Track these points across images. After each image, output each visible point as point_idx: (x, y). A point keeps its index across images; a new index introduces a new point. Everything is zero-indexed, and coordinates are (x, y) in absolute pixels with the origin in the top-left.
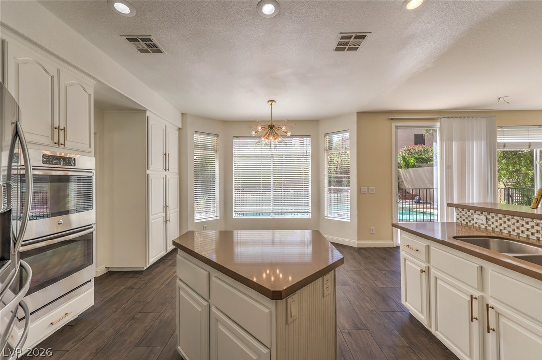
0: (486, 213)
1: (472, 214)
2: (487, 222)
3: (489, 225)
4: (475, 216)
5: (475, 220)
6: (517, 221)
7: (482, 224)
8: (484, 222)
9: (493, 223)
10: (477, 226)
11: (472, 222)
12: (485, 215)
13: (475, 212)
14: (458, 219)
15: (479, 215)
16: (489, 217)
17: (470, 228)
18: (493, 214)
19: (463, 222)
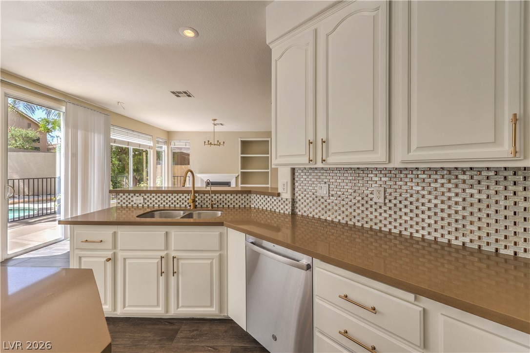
0: (143, 195)
1: (132, 197)
2: (144, 201)
3: (145, 203)
4: (135, 198)
5: (134, 202)
6: (164, 197)
7: (140, 204)
8: (142, 201)
9: (148, 201)
10: (136, 205)
11: (132, 203)
12: (143, 196)
13: (134, 195)
14: (119, 203)
15: (137, 196)
16: (146, 197)
17: (130, 209)
18: (149, 195)
19: (124, 205)
